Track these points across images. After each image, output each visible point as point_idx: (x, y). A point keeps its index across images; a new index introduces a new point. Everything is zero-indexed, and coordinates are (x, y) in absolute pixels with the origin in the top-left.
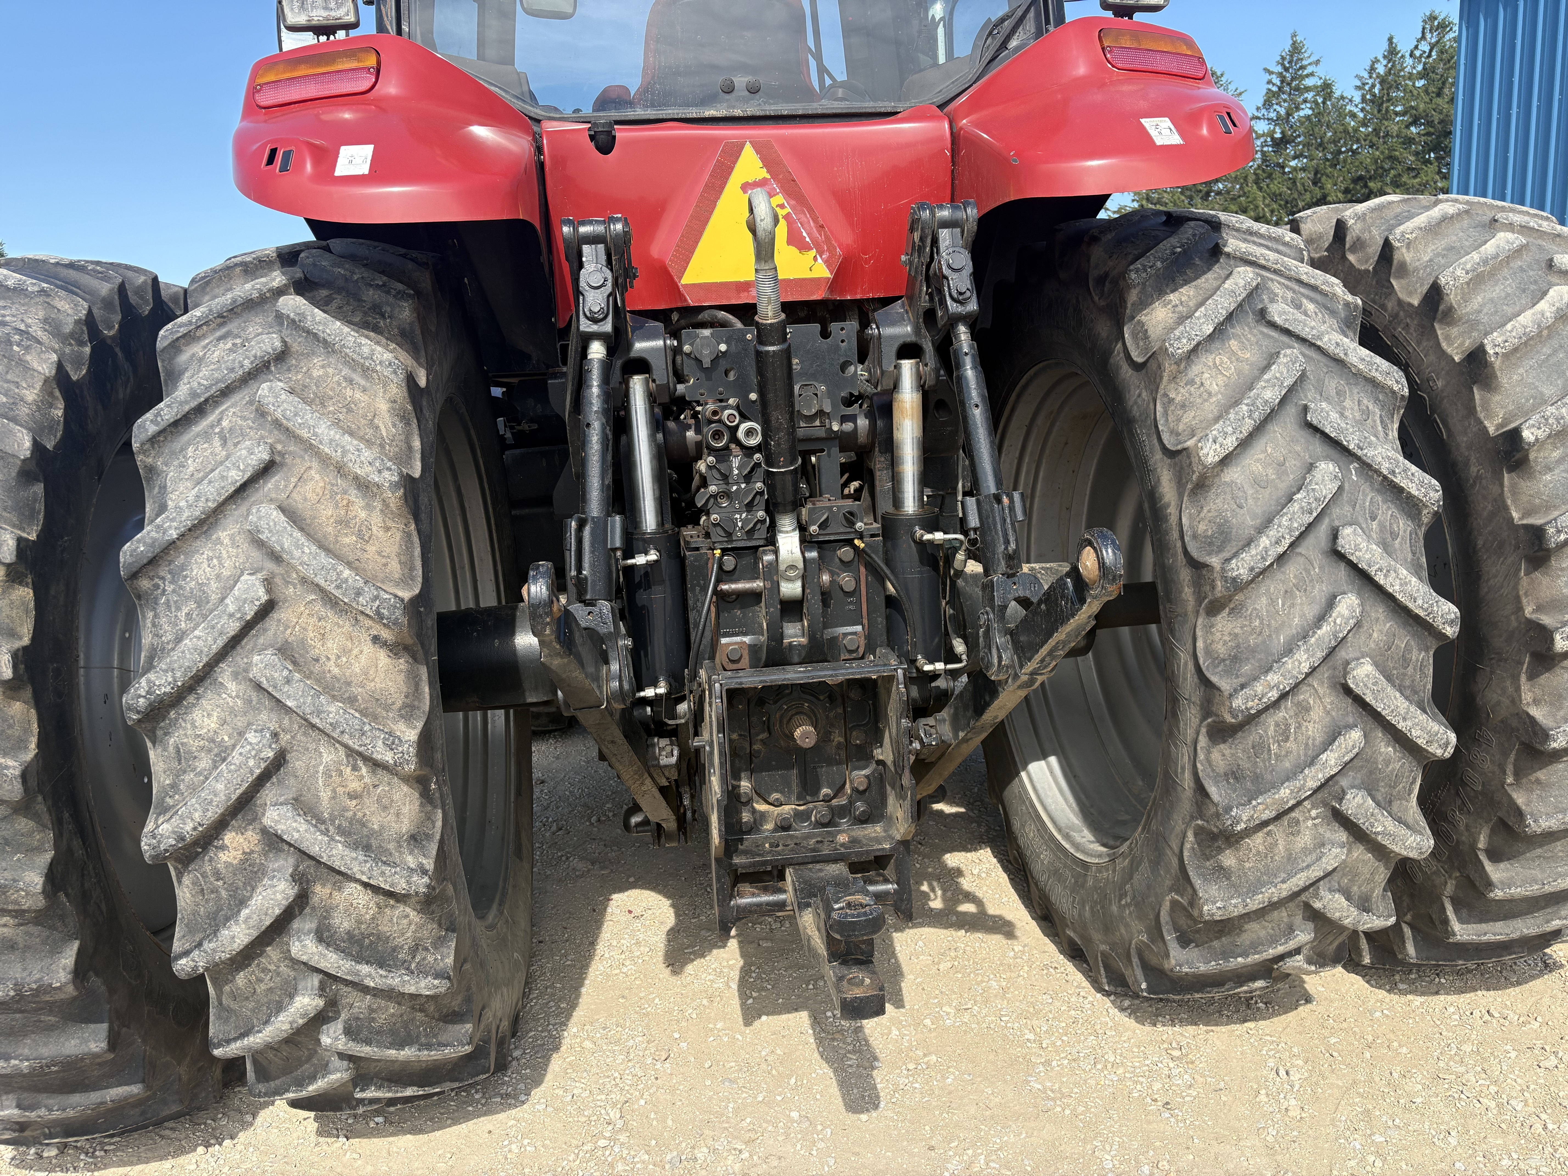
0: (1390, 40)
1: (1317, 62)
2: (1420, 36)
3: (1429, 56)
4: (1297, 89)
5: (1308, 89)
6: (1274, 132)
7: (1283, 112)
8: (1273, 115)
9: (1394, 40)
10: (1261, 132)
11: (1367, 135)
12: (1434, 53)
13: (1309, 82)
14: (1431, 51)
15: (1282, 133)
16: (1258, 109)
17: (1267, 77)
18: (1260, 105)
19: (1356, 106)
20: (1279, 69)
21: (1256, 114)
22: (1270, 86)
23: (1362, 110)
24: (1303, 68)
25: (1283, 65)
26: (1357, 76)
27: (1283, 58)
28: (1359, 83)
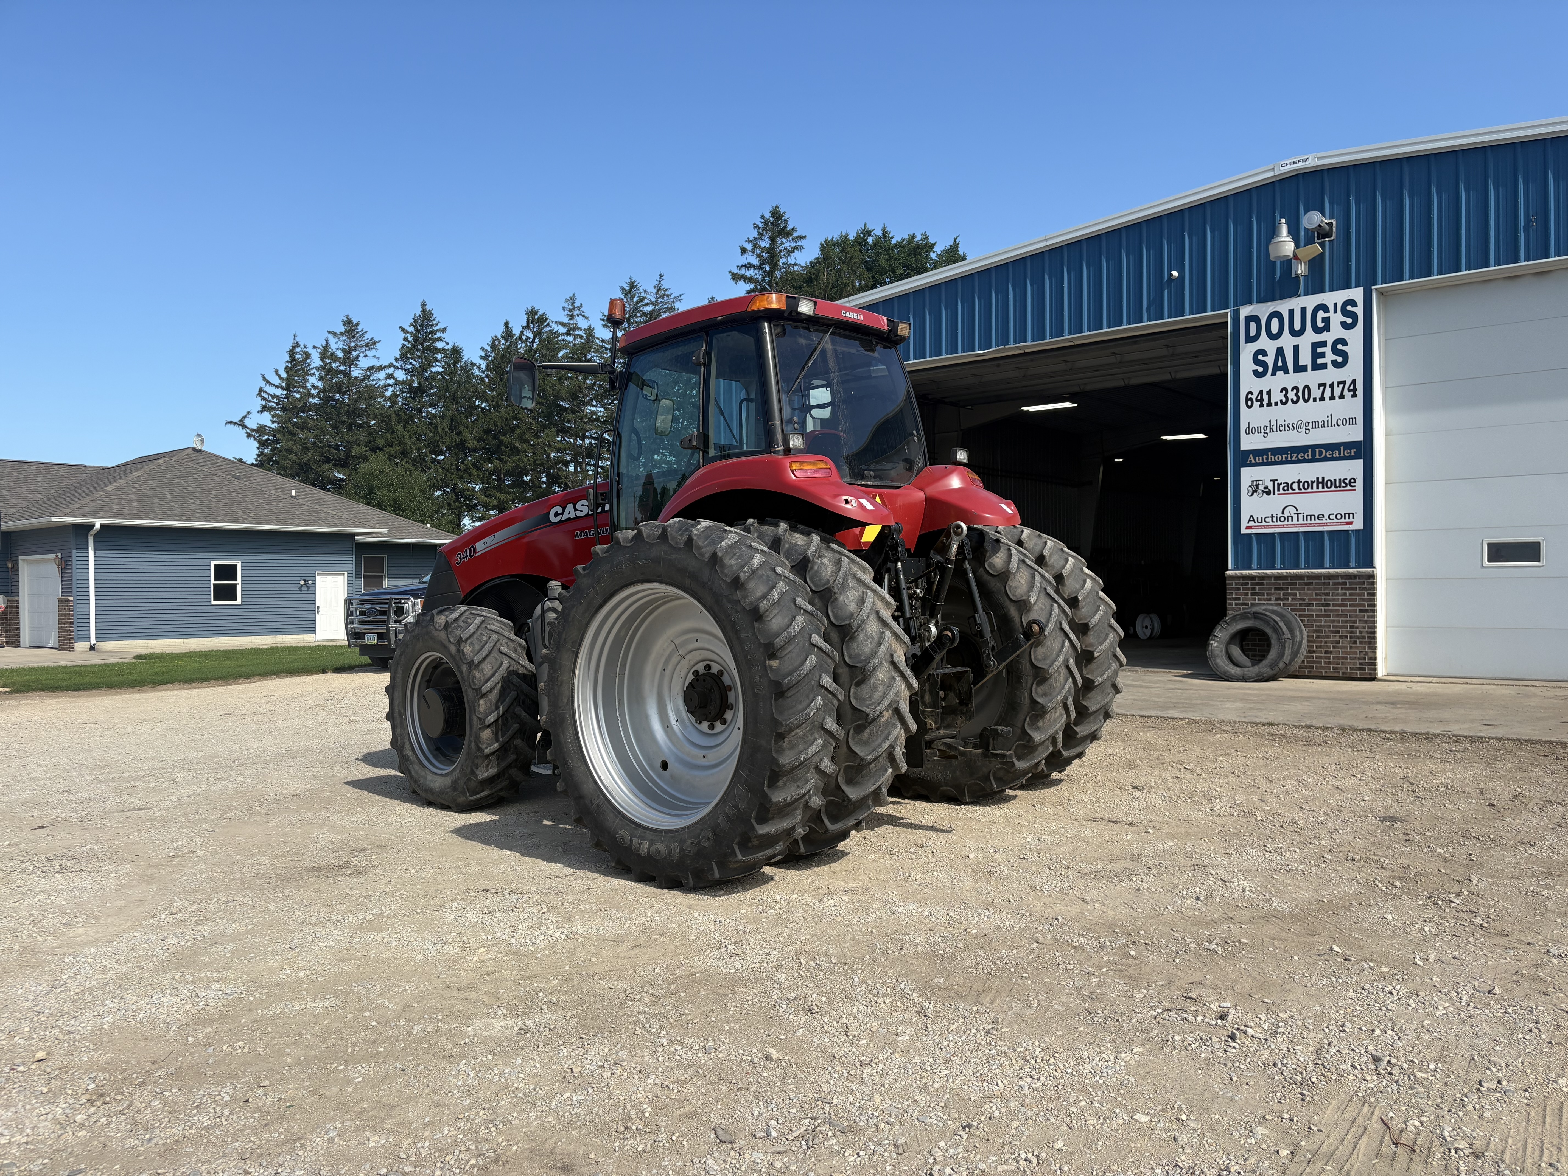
0: (507, 324)
1: (444, 330)
2: (525, 324)
3: (533, 342)
4: (428, 348)
5: (438, 351)
6: (412, 381)
7: (417, 365)
8: (409, 367)
9: (510, 326)
10: (400, 379)
11: (494, 397)
12: (537, 340)
13: (439, 345)
14: (534, 338)
15: (419, 383)
16: (396, 360)
17: (403, 335)
18: (398, 356)
19: (483, 372)
20: (411, 329)
21: (395, 364)
22: (406, 343)
23: (488, 376)
24: (433, 332)
25: (415, 327)
26: (481, 348)
27: (415, 321)
28: (483, 354)
